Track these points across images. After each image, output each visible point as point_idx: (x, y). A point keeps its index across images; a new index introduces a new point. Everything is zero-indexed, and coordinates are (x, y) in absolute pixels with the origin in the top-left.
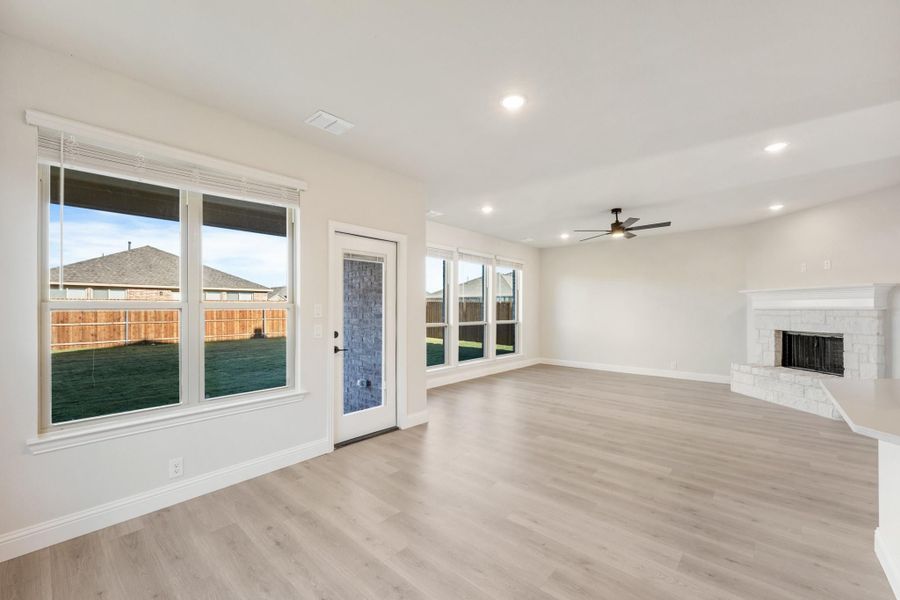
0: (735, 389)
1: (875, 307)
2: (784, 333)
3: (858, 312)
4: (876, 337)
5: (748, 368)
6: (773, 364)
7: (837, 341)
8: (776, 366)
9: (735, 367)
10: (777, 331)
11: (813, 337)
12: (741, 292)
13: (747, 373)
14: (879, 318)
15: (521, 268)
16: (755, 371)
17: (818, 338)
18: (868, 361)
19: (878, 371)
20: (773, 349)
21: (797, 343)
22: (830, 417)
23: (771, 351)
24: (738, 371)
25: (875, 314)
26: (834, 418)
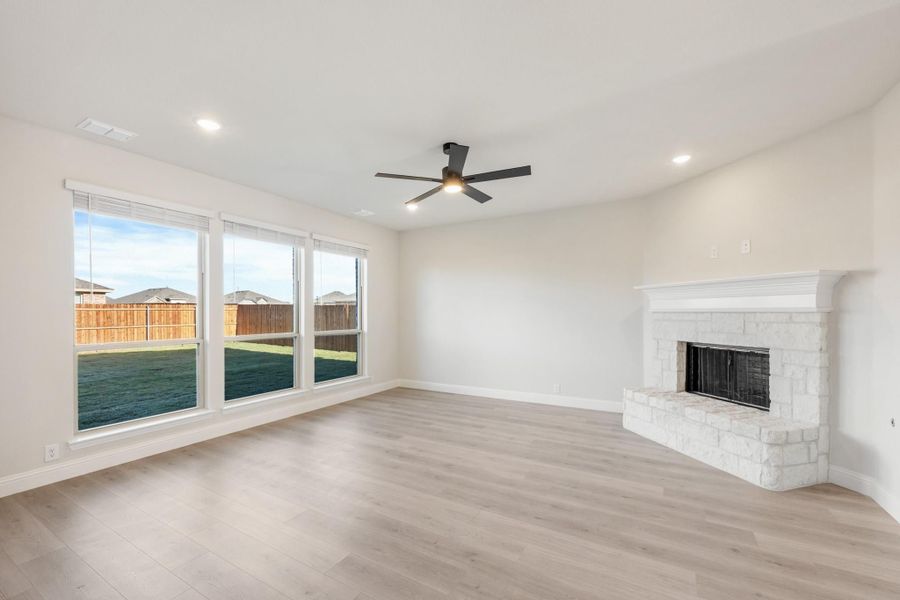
0: (628, 424)
1: (818, 307)
2: (689, 345)
3: (790, 316)
4: (819, 355)
5: (643, 397)
6: (675, 389)
7: (761, 358)
8: (679, 391)
9: (629, 394)
10: (680, 343)
11: (726, 352)
12: (636, 288)
13: (643, 404)
14: (821, 324)
15: (365, 255)
16: (653, 401)
17: (732, 352)
18: (806, 393)
19: (821, 408)
20: (675, 368)
21: (705, 360)
22: (757, 483)
23: (672, 371)
24: (633, 400)
25: (817, 318)
26: (762, 486)
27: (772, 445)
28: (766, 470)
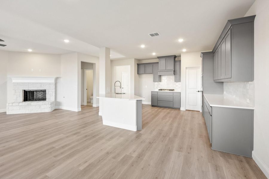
1: (54, 82)
2: (24, 90)
3: (50, 84)
4: (54, 90)
6: (22, 101)
16: (20, 104)
18: (53, 96)
23: (21, 97)
27: (50, 104)
28: (50, 109)
